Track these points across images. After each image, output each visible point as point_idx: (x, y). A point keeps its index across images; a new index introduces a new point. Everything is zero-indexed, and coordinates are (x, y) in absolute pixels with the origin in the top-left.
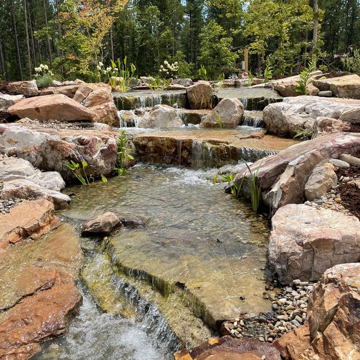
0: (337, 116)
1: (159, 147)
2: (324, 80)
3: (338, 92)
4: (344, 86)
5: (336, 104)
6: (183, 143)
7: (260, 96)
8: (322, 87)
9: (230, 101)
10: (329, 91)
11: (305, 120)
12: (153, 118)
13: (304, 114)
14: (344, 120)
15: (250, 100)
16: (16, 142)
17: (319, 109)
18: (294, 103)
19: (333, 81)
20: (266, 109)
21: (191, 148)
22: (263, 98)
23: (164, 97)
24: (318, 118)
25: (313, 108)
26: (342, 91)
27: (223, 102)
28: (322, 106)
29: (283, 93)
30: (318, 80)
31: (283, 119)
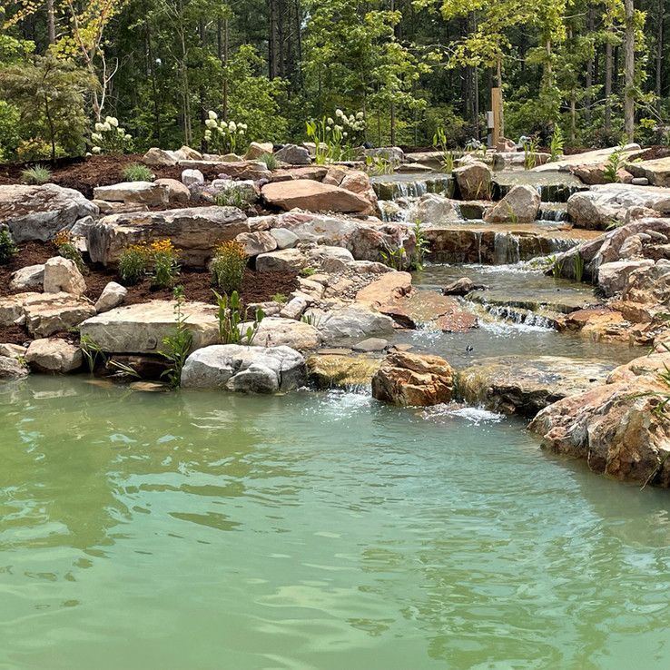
0: (649, 205)
1: (450, 242)
2: (639, 164)
3: (655, 180)
4: (662, 173)
5: (649, 193)
6: (483, 236)
7: (558, 184)
8: (637, 173)
9: (525, 189)
10: (644, 179)
11: (617, 210)
12: (424, 211)
13: (616, 205)
14: (656, 210)
15: (544, 189)
16: (324, 231)
17: (632, 199)
18: (604, 192)
19: (650, 166)
20: (571, 199)
21: (493, 242)
22: (561, 187)
23: (429, 184)
24: (630, 208)
25: (626, 198)
26: (659, 178)
27: (515, 191)
28: (636, 196)
29: (588, 179)
30: (632, 164)
31: (592, 209)
